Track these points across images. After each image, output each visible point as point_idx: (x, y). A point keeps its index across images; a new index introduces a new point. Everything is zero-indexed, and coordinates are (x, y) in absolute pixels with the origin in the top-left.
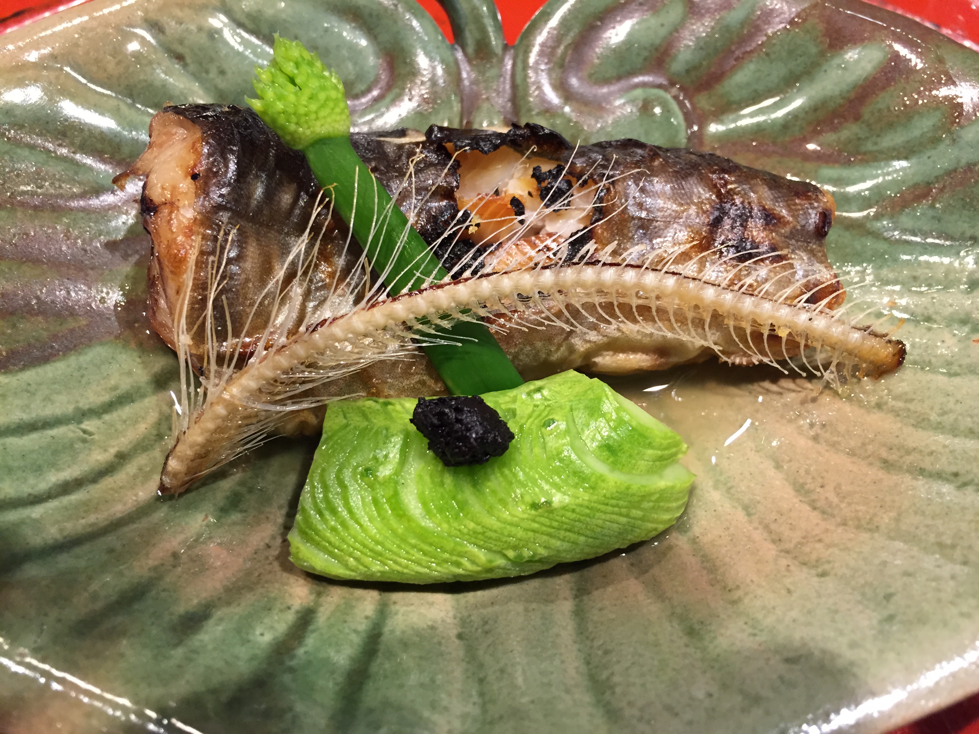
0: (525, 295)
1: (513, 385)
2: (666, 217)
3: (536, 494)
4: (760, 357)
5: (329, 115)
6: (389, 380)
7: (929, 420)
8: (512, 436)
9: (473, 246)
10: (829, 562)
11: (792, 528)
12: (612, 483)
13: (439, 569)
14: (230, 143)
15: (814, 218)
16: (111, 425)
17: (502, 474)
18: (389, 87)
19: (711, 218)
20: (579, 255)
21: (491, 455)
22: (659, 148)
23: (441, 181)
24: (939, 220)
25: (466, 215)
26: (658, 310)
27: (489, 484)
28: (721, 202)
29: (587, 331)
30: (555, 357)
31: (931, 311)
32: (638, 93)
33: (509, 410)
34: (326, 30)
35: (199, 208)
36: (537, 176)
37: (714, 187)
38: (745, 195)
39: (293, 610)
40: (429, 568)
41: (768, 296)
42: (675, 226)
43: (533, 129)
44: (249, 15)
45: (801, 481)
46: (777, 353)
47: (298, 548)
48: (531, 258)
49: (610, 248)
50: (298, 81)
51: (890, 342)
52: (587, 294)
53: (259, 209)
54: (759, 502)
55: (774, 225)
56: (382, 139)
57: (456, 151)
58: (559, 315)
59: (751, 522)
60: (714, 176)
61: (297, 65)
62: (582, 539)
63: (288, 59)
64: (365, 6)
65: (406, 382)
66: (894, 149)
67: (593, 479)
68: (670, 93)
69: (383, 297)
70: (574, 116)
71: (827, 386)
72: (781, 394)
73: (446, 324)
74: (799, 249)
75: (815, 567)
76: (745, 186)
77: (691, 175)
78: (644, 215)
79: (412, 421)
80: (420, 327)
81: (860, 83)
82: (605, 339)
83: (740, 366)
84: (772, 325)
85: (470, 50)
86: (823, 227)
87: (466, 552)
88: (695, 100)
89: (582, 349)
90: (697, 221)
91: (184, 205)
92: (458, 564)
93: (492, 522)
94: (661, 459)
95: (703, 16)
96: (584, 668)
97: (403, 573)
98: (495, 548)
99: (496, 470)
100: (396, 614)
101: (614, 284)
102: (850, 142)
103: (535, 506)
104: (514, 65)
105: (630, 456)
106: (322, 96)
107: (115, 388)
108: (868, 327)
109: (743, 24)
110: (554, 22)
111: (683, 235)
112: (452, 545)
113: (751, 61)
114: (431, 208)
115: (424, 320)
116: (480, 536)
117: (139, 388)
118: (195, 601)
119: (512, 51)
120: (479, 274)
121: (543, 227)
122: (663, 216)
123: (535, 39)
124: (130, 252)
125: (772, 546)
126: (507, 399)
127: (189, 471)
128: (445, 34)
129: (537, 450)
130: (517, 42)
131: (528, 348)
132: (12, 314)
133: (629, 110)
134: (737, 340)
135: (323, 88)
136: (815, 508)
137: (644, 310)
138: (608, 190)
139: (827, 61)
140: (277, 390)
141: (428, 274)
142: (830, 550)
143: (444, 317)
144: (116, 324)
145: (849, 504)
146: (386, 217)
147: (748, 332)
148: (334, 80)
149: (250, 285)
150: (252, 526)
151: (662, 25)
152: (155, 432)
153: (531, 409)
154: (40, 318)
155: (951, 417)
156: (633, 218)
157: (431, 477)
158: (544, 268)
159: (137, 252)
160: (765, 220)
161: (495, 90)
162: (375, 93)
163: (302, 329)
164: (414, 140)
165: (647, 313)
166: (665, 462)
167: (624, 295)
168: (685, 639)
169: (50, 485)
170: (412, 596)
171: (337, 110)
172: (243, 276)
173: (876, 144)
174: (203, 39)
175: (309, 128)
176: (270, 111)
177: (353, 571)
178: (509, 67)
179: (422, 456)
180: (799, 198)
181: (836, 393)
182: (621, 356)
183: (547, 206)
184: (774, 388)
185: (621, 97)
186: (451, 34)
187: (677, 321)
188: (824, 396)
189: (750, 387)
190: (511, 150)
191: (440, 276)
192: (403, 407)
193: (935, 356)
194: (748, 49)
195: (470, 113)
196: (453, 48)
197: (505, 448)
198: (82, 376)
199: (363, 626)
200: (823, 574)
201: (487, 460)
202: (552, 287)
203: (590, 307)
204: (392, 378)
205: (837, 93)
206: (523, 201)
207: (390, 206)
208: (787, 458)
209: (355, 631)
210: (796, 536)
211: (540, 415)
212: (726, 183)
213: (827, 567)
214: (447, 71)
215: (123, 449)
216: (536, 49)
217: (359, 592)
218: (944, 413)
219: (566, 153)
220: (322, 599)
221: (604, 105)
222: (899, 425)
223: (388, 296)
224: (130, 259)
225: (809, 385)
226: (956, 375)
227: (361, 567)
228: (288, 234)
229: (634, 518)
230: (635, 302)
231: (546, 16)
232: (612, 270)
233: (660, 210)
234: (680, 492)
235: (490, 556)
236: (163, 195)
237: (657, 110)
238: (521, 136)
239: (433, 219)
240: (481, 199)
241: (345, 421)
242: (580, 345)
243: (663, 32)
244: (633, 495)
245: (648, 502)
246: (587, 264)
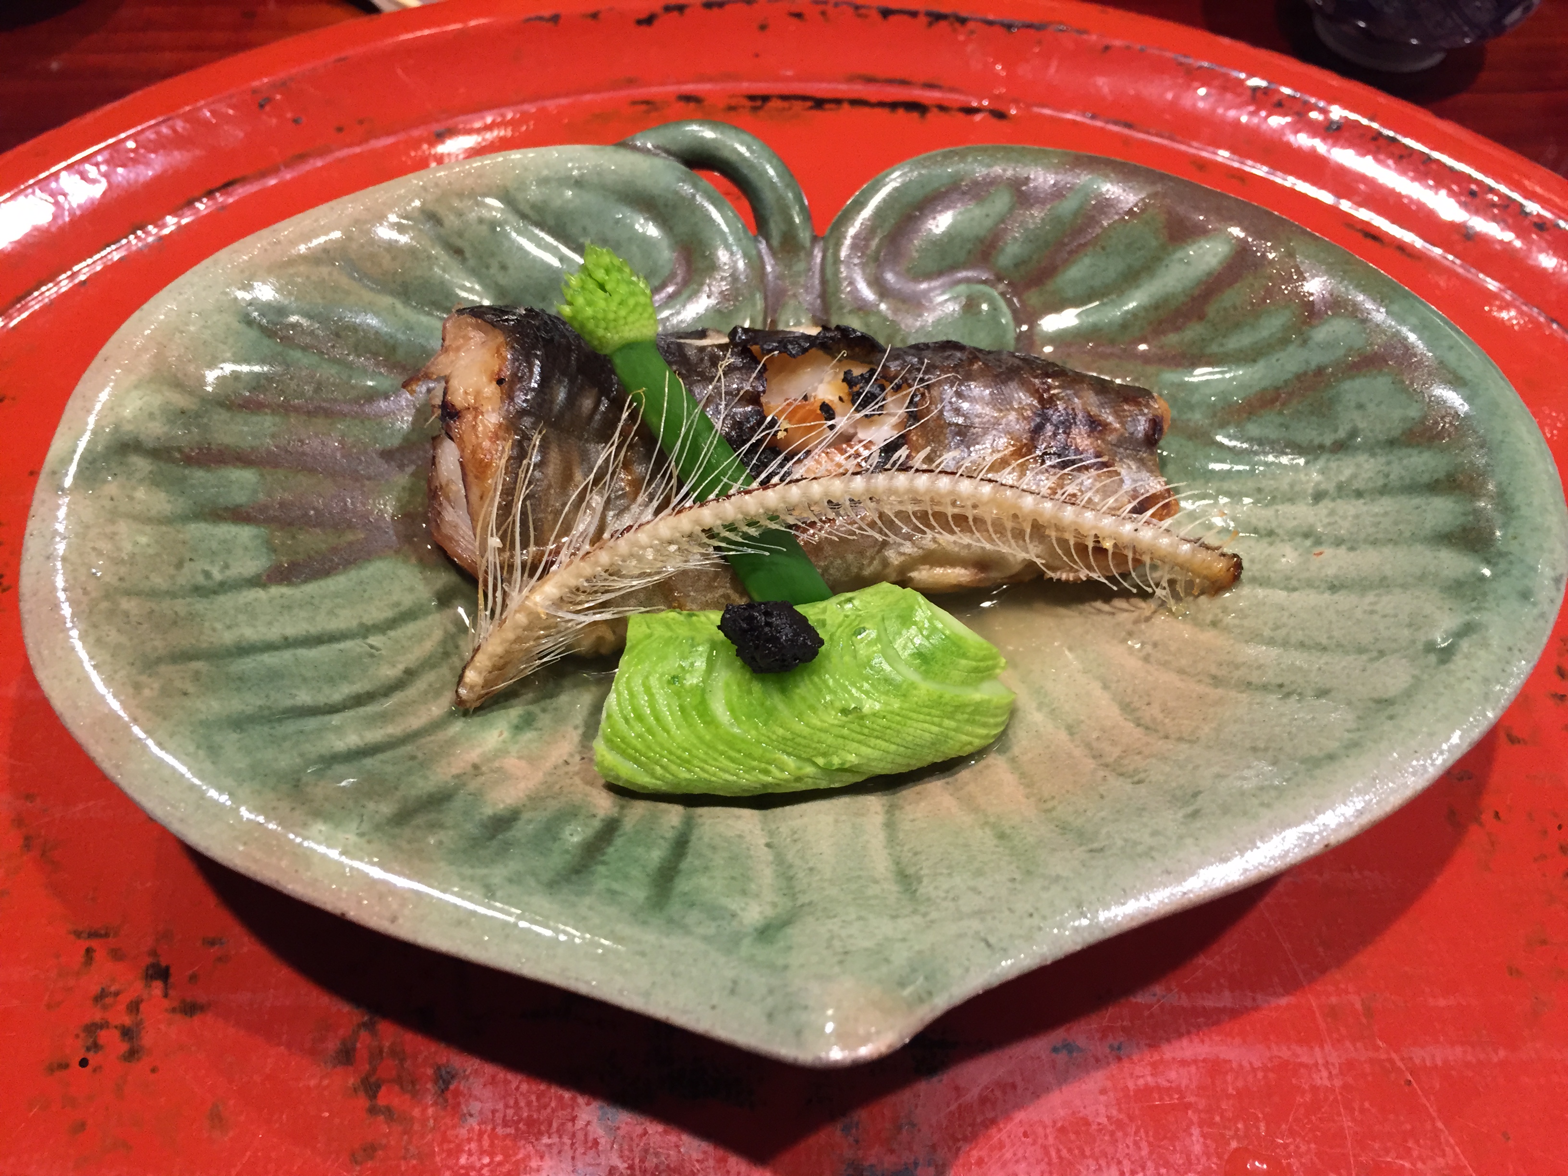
0: (835, 501)
1: (823, 598)
2: (984, 423)
3: (846, 700)
4: (1087, 572)
5: (638, 320)
6: (692, 593)
7: (1262, 635)
8: (821, 642)
9: (779, 453)
10: (1145, 771)
11: (1114, 743)
12: (923, 692)
13: (747, 776)
14: (535, 348)
15: (1142, 426)
16: (397, 641)
17: (812, 681)
18: (686, 283)
19: (1033, 424)
20: (891, 461)
21: (801, 661)
22: (980, 351)
23: (747, 387)
24: (1287, 428)
25: (773, 423)
26: (975, 520)
27: (798, 691)
28: (1043, 407)
29: (902, 541)
30: (867, 572)
31: (1274, 525)
32: (962, 288)
33: (818, 621)
34: (618, 221)
35: (503, 413)
36: (848, 380)
37: (1036, 393)
38: (1068, 401)
39: (598, 818)
40: (737, 775)
41: (1090, 505)
42: (994, 432)
43: (844, 331)
44: (533, 206)
45: (1128, 700)
46: (1104, 569)
47: (603, 756)
48: (839, 465)
49: (923, 454)
50: (608, 287)
51: (1223, 555)
52: (900, 502)
53: (561, 413)
54: (1082, 722)
55: (1100, 431)
56: (682, 341)
57: (764, 355)
58: (872, 525)
59: (1072, 741)
60: (1037, 381)
61: (607, 271)
62: (893, 747)
63: (598, 266)
64: (660, 196)
65: (709, 596)
66: (1241, 351)
67: (904, 686)
68: (996, 289)
69: (689, 503)
70: (890, 315)
71: (1163, 604)
72: (1113, 614)
73: (753, 531)
74: (1127, 457)
75: (1131, 776)
76: (1069, 392)
77: (1011, 379)
78: (960, 421)
79: (719, 627)
80: (727, 534)
81: (1204, 279)
82: (920, 551)
83: (1067, 581)
84: (1096, 536)
85: (775, 242)
86: (1154, 435)
87: (775, 760)
88: (1025, 297)
89: (896, 563)
90: (1018, 427)
91: (488, 411)
92: (766, 772)
93: (800, 727)
94: (976, 670)
95: (1032, 205)
96: (893, 867)
97: (710, 781)
98: (804, 755)
99: (806, 678)
100: (703, 824)
101: (928, 491)
102: (1194, 343)
103: (845, 711)
104: (824, 258)
105: (943, 665)
106: (632, 302)
107: (398, 604)
108: (1199, 539)
109: (1076, 214)
110: (867, 213)
111: (1002, 442)
112: (760, 751)
113: (1086, 255)
114: (735, 413)
115: (731, 527)
116: (789, 743)
117: (422, 605)
118: (502, 806)
119: (821, 244)
120: (788, 479)
121: (855, 434)
122: (981, 423)
123: (847, 231)
124: (406, 462)
125: (1091, 761)
126: (816, 610)
127: (487, 684)
128: (746, 226)
129: (847, 658)
130: (827, 232)
131: (839, 561)
132: (291, 524)
133: (951, 309)
134: (1060, 552)
135: (633, 294)
136: (1138, 725)
137: (961, 520)
138: (923, 395)
139: (1169, 254)
140: (579, 599)
141: (736, 481)
142: (1148, 760)
143: (752, 524)
144: (394, 538)
145: (1173, 719)
146: (693, 422)
147: (1072, 543)
148: (642, 285)
149: (552, 491)
150: (549, 743)
151: (987, 215)
152: (441, 650)
153: (841, 618)
154: (318, 530)
155: (1283, 632)
156: (950, 424)
157: (739, 685)
158: (855, 474)
159: (412, 462)
160: (1090, 426)
161: (803, 286)
162: (670, 289)
163: (606, 535)
164: (717, 342)
165: (964, 524)
166: (980, 675)
167: (939, 503)
168: (995, 842)
169: (344, 696)
170: (718, 810)
171: (646, 315)
172: (546, 482)
173: (1222, 345)
174: (484, 229)
175: (617, 333)
176: (579, 318)
177: (658, 779)
178: (818, 260)
179: (729, 665)
180: (1127, 403)
181: (1170, 611)
182: (939, 571)
183: (857, 410)
184: (1106, 608)
185: (943, 293)
186: (754, 224)
187: (996, 532)
188: (1157, 615)
189: (1081, 607)
190: (820, 353)
191: (748, 482)
192: (708, 618)
193: (1275, 572)
194: (1082, 241)
195: (775, 311)
196: (756, 240)
197: (815, 653)
198: (365, 591)
199: (670, 834)
200: (1139, 782)
201: (797, 665)
202: (863, 494)
203: (903, 515)
204: (695, 591)
205: (1180, 289)
206: (833, 407)
207: (697, 410)
208: (1115, 679)
209: (663, 838)
210: (1116, 752)
211: (850, 624)
212: (1050, 387)
213: (1142, 775)
214: (749, 264)
215: (411, 666)
216: (848, 242)
217: (663, 806)
218: (1276, 628)
219: (879, 355)
220: (626, 811)
221: (924, 302)
222: (1232, 642)
223: (694, 502)
224: (406, 469)
225: (1143, 604)
226: (1295, 589)
227: (667, 775)
228: (587, 441)
229: (947, 729)
230: (950, 511)
231: (860, 205)
232: (925, 477)
233: (979, 416)
234: (996, 708)
235: (800, 763)
236: (466, 400)
237: (985, 307)
238: (831, 338)
239: (737, 425)
240: (789, 405)
241: (648, 631)
242: (892, 556)
243: (988, 223)
244: (946, 704)
245: (963, 713)
246: (898, 470)
